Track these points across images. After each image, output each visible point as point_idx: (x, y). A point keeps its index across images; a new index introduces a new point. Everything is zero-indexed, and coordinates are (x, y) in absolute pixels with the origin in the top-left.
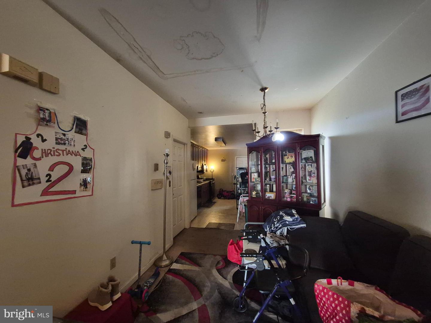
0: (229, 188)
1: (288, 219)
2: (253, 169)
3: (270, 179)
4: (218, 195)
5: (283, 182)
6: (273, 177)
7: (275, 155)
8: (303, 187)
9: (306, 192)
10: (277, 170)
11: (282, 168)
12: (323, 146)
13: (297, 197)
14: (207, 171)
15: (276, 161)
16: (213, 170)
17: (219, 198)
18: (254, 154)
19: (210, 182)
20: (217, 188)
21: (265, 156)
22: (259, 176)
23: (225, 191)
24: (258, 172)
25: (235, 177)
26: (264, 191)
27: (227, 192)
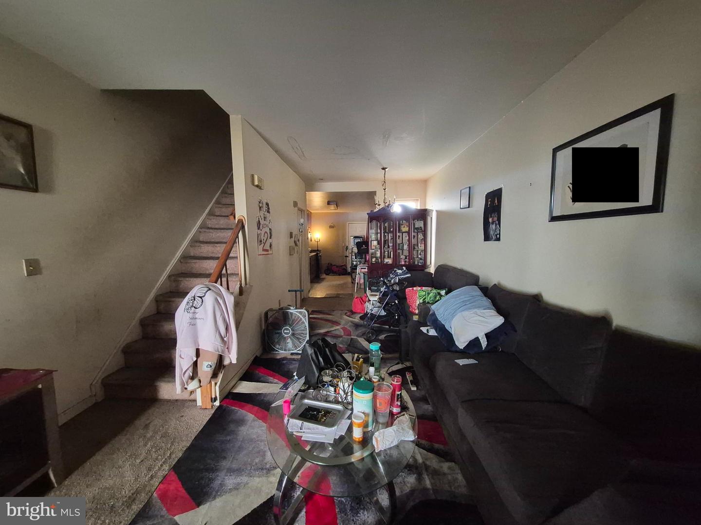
0: (339, 262)
1: (400, 271)
2: (373, 237)
3: (389, 247)
4: (325, 271)
5: (399, 249)
6: (391, 245)
7: (393, 224)
8: (415, 252)
9: (418, 257)
10: (394, 239)
11: (399, 236)
12: (431, 218)
13: (409, 262)
14: (311, 240)
15: (393, 229)
16: (318, 239)
17: (327, 275)
18: (374, 222)
19: (317, 254)
20: (324, 262)
21: (384, 224)
22: (378, 244)
23: (334, 265)
24: (377, 240)
25: (346, 248)
26: (382, 257)
27: (337, 267)
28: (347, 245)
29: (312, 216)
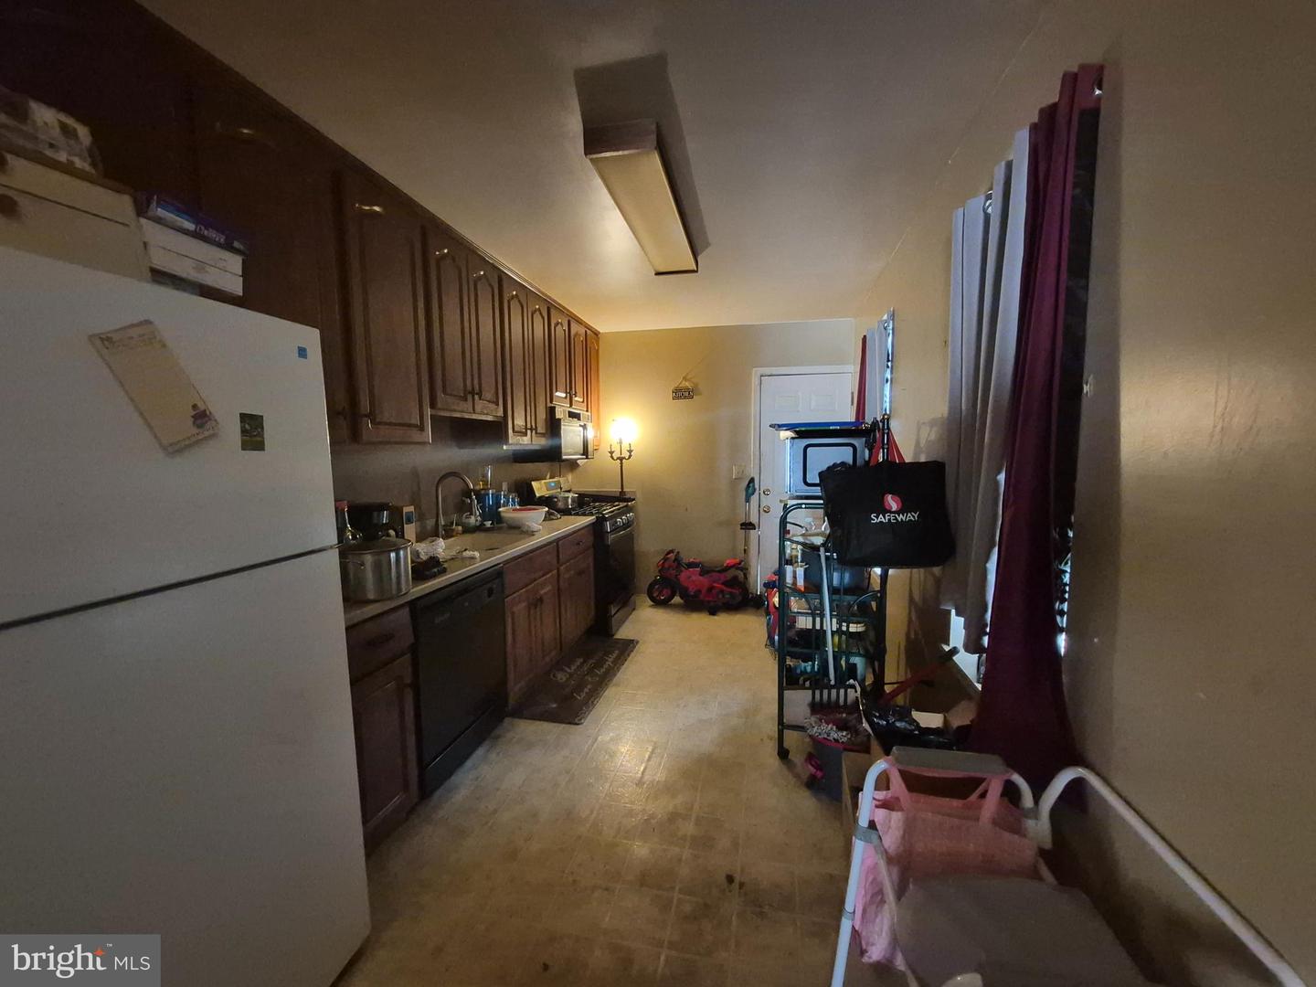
0: (712, 547)
4: (651, 587)
16: (625, 447)
17: (659, 604)
20: (650, 546)
23: (691, 565)
25: (748, 486)
27: (705, 570)
28: (753, 473)
29: (603, 348)
